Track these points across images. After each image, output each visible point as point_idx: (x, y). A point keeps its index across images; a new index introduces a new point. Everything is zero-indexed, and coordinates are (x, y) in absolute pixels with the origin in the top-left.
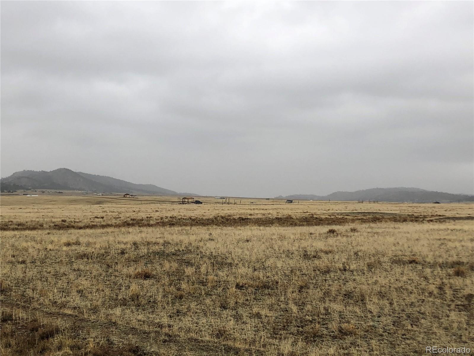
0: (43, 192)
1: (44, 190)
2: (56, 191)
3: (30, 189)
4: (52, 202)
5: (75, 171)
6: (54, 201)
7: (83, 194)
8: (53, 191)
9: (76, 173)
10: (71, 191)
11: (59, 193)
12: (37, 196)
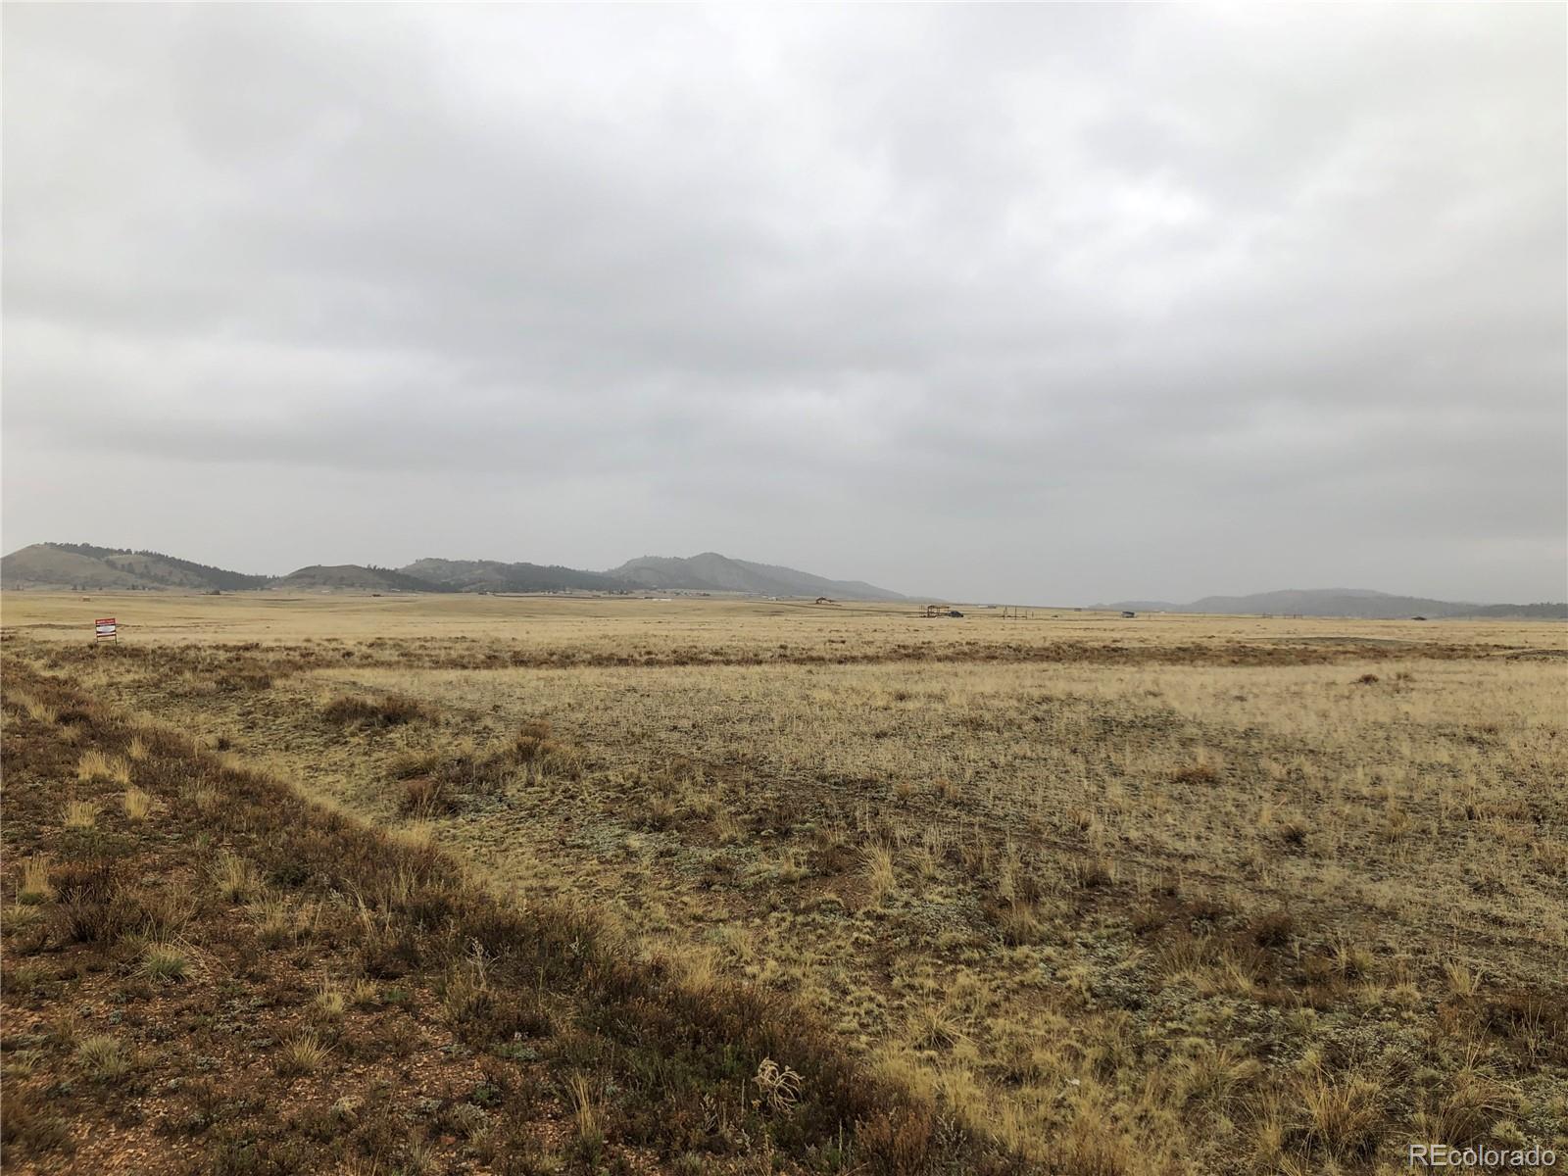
0: (678, 594)
1: (679, 591)
2: (699, 591)
3: (655, 589)
4: (698, 612)
5: (728, 558)
6: (699, 609)
7: (743, 597)
8: (694, 592)
9: (730, 560)
10: (722, 593)
11: (704, 595)
12: (670, 600)
